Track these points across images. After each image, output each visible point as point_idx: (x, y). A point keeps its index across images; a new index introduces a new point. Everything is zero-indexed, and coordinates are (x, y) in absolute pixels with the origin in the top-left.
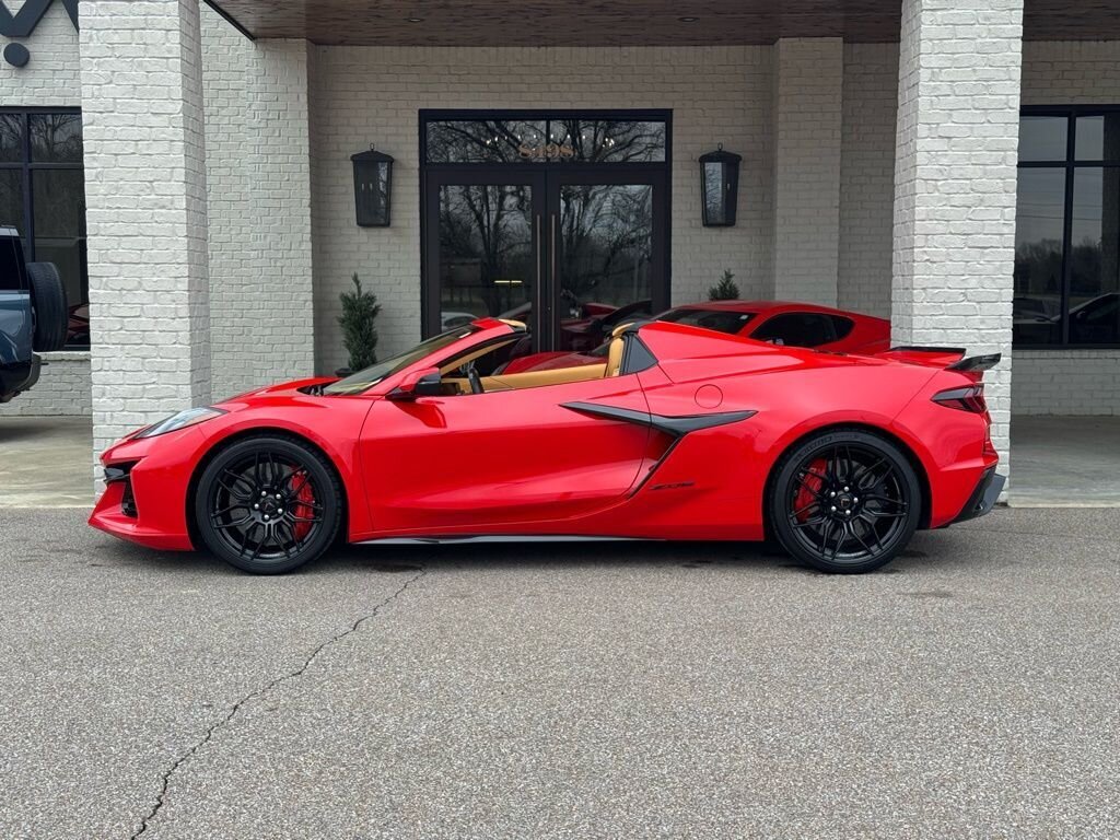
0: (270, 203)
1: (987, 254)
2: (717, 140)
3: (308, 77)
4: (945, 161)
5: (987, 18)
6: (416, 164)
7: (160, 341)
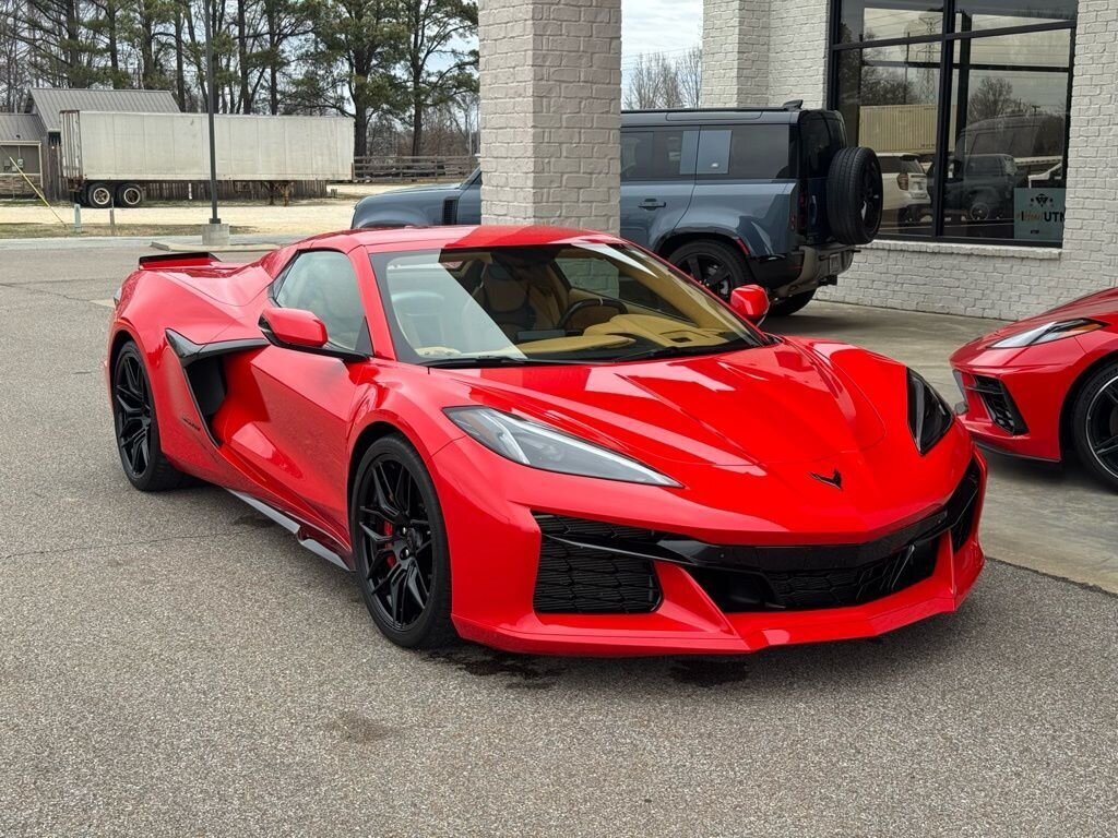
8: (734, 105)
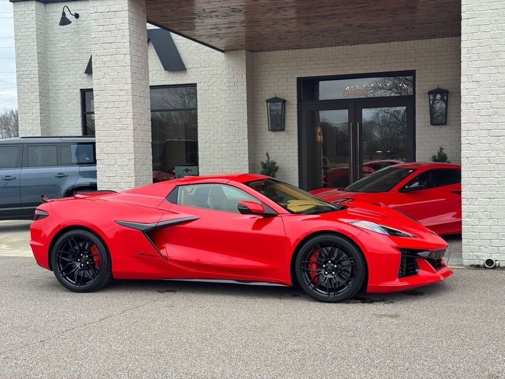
0: (231, 122)
1: (500, 139)
2: (437, 83)
3: (246, 67)
4: (476, 93)
5: (496, 21)
6: (296, 102)
7: (123, 187)
8: (40, 135)
